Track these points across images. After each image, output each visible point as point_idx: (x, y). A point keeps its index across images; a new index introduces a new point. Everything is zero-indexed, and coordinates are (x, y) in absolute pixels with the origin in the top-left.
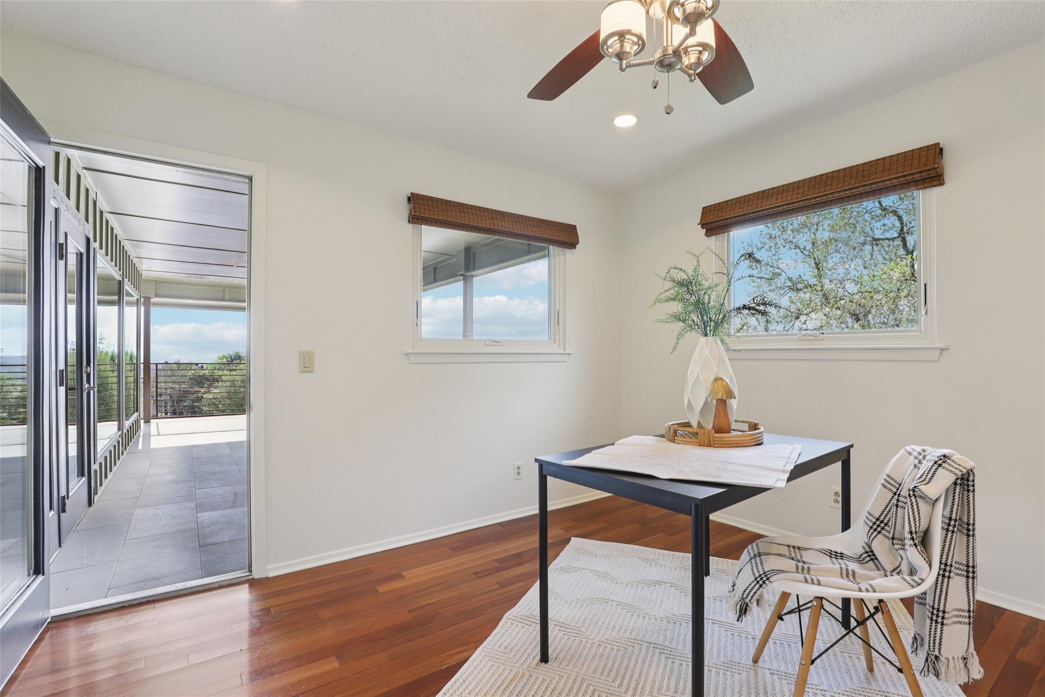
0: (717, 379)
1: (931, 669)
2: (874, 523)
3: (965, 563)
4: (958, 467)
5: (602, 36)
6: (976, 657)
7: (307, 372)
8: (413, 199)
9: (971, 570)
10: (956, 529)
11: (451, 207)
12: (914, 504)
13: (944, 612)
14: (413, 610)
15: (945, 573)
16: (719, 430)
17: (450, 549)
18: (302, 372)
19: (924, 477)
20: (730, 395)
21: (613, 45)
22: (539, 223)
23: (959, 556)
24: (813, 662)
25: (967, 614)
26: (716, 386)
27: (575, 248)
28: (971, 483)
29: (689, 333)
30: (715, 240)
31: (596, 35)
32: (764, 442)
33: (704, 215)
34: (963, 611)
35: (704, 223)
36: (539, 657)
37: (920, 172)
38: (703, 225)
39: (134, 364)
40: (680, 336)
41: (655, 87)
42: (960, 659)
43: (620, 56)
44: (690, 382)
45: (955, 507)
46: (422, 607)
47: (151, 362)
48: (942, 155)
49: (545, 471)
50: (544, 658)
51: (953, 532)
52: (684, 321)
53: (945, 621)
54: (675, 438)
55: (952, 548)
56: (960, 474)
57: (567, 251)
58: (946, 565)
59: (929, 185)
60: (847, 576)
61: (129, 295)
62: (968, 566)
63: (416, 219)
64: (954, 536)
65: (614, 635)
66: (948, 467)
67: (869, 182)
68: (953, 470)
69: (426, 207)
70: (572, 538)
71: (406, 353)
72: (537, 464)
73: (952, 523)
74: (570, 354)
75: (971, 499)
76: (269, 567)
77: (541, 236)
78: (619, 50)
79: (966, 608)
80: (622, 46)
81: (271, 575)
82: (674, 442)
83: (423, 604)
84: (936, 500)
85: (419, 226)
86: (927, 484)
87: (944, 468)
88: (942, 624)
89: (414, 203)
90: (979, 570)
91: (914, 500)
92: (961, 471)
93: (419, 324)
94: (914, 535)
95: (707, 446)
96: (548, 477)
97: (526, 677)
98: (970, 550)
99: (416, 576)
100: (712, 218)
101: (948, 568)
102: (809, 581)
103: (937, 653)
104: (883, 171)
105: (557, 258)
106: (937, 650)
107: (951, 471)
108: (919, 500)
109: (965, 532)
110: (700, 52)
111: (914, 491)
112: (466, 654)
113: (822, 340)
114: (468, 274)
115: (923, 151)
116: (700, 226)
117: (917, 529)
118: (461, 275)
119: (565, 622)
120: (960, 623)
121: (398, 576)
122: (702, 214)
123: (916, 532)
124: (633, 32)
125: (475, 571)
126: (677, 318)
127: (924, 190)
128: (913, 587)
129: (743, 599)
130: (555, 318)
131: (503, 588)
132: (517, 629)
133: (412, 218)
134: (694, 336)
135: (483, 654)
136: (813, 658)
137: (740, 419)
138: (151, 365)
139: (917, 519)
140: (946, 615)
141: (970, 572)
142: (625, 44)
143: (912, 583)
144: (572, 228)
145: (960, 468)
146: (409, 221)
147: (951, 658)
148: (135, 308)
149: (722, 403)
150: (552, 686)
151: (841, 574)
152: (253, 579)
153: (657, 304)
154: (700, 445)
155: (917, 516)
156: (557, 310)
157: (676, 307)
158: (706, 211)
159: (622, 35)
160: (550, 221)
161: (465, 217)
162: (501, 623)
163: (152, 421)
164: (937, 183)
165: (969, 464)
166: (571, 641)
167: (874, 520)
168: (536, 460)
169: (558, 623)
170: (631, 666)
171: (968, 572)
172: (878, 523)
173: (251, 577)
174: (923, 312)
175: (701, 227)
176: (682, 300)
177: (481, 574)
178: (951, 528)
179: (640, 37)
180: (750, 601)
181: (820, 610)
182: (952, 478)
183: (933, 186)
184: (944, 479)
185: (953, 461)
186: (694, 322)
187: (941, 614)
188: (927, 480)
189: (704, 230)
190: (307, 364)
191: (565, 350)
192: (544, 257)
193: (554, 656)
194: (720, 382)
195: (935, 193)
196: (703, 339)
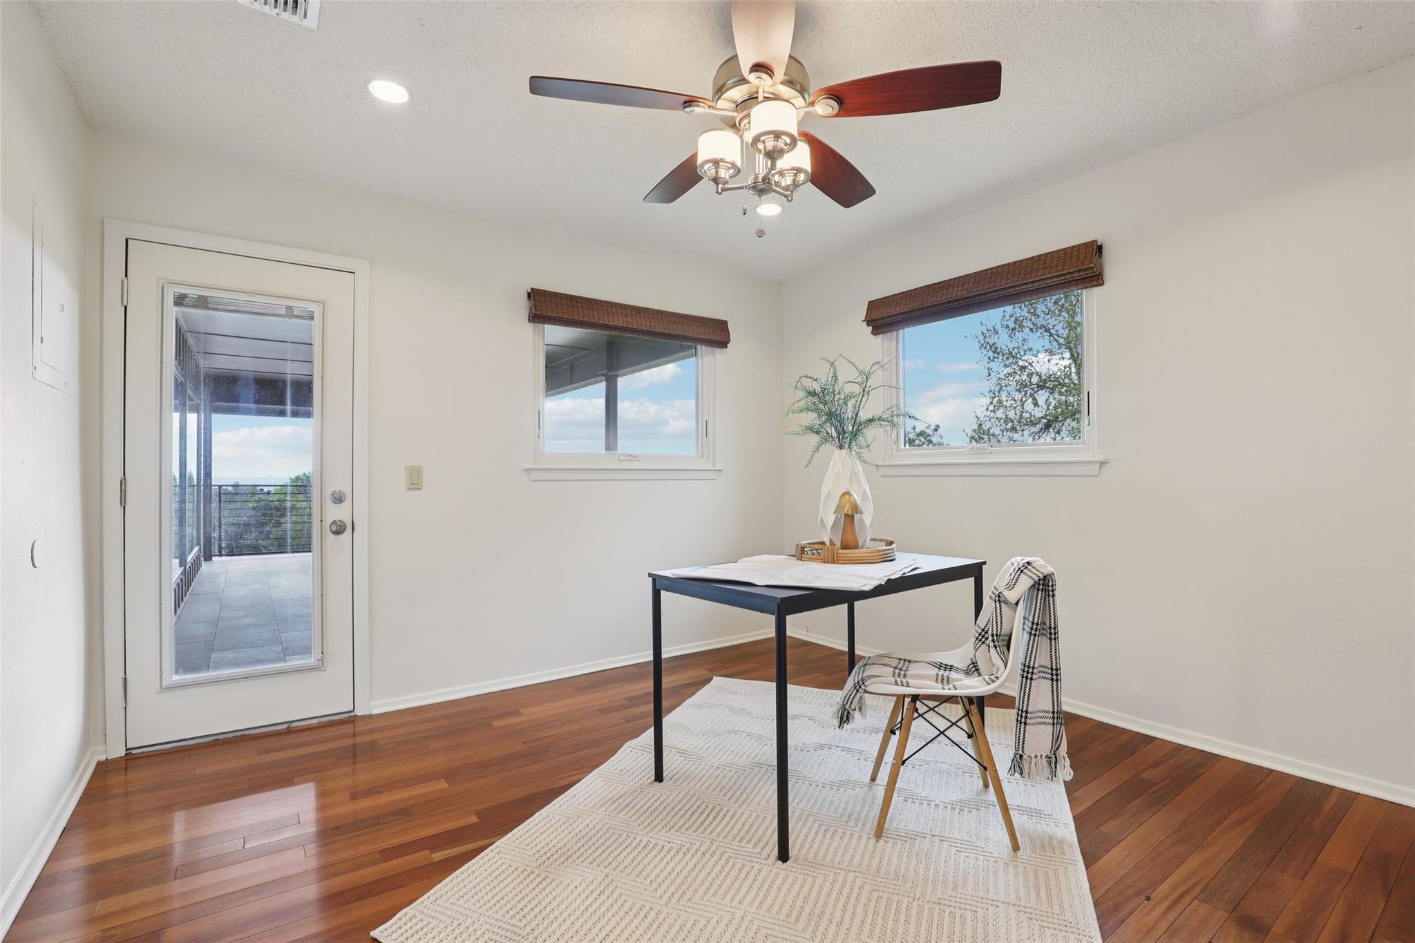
0: (847, 493)
1: (1017, 769)
2: (980, 634)
3: (1050, 666)
4: (1036, 572)
5: (700, 161)
6: (1067, 759)
7: (415, 489)
8: (535, 296)
9: (1054, 672)
10: (1038, 633)
11: (578, 303)
12: (998, 608)
13: (1027, 712)
14: (530, 742)
15: (1028, 673)
16: (845, 546)
17: (575, 689)
18: (409, 489)
19: (1010, 583)
20: (856, 508)
21: (709, 170)
22: (681, 319)
23: (1042, 659)
24: (904, 762)
25: (1051, 715)
26: (843, 499)
27: (726, 347)
28: (1050, 588)
29: (824, 445)
30: (883, 340)
31: (694, 157)
32: (897, 559)
33: (869, 311)
34: (1048, 712)
35: (870, 319)
36: (653, 778)
37: (1079, 271)
38: (869, 322)
39: (194, 486)
40: (817, 449)
41: (745, 214)
42: (1044, 757)
43: (716, 180)
44: (823, 498)
45: (1038, 610)
46: (539, 739)
47: (213, 484)
48: (1101, 253)
49: (659, 585)
50: (659, 777)
51: (1035, 635)
52: (818, 433)
53: (1028, 721)
54: (803, 556)
55: (1034, 651)
56: (1037, 579)
57: (717, 350)
58: (1029, 667)
59: (1088, 285)
60: (942, 681)
61: (191, 400)
62: (1052, 669)
63: (537, 317)
64: (1036, 640)
65: (736, 759)
66: (1029, 573)
67: (1031, 280)
68: (1031, 575)
69: (549, 305)
70: (714, 677)
71: (526, 468)
72: (651, 579)
73: (1035, 627)
74: (720, 471)
75: (1051, 603)
76: (372, 703)
77: (683, 334)
78: (714, 175)
79: (1051, 710)
80: (717, 172)
81: (375, 712)
82: (801, 560)
83: (539, 737)
84: (1017, 603)
85: (541, 325)
86: (1012, 589)
87: (1025, 574)
88: (1025, 724)
89: (534, 300)
90: (1063, 672)
91: (998, 605)
92: (1037, 576)
93: (541, 436)
94: (995, 638)
95: (831, 563)
96: (662, 591)
97: (636, 793)
98: (1054, 653)
99: (532, 713)
100: (877, 314)
101: (1031, 670)
102: (899, 683)
103: (1020, 752)
104: (1044, 268)
105: (705, 359)
106: (1020, 749)
107: (1029, 577)
108: (1003, 605)
109: (1049, 635)
110: (796, 175)
111: (999, 597)
112: (579, 777)
113: (991, 453)
114: (610, 374)
115: (1082, 249)
116: (865, 323)
117: (999, 632)
118: (603, 375)
119: (687, 749)
120: (1045, 723)
121: (517, 713)
122: (868, 309)
123: (997, 635)
124: (726, 160)
125: (599, 708)
126: (810, 429)
127: (1087, 289)
128: (989, 684)
129: (844, 705)
130: (704, 430)
131: (628, 723)
132: (636, 756)
133: (533, 317)
134: (830, 449)
135: (597, 776)
136: (904, 758)
137: (878, 537)
138: (213, 487)
139: (999, 623)
140: (1029, 715)
141: (1055, 675)
142: (720, 170)
143: (988, 680)
144: (722, 323)
145: (1038, 573)
146: (529, 320)
147: (1033, 756)
148: (196, 414)
149: (850, 518)
150: (661, 799)
151: (937, 679)
152: (356, 716)
153: (790, 415)
154: (824, 562)
155: (999, 620)
156: (705, 419)
157: (811, 418)
158: (872, 305)
159: (716, 163)
160: (695, 316)
161: (593, 314)
162: (620, 751)
163: (213, 558)
164: (1095, 283)
165: (1049, 569)
166: (690, 765)
167: (980, 631)
168: (650, 575)
169: (680, 751)
170: (746, 784)
171: (1052, 674)
172: (983, 633)
173: (353, 714)
174: (1086, 423)
175: (867, 324)
176: (816, 410)
177: (604, 711)
178: (1033, 632)
179: (734, 165)
180: (850, 707)
181: (913, 713)
182: (1031, 582)
183: (1092, 286)
184: (1025, 583)
185: (1033, 567)
186: (829, 434)
187: (1024, 714)
188: (1012, 586)
189: (871, 328)
190: (415, 481)
191: (714, 465)
192: (691, 356)
193: (670, 776)
194: (848, 497)
195: (1096, 291)
196: (837, 452)
